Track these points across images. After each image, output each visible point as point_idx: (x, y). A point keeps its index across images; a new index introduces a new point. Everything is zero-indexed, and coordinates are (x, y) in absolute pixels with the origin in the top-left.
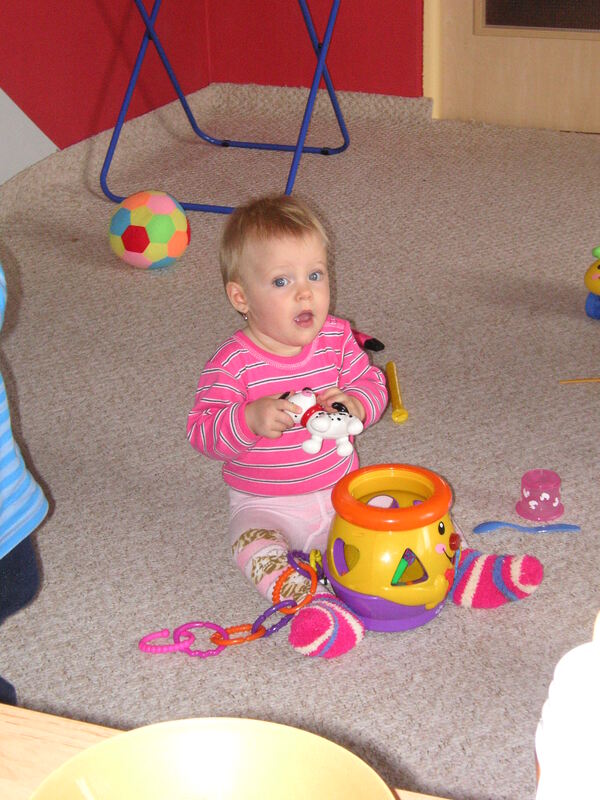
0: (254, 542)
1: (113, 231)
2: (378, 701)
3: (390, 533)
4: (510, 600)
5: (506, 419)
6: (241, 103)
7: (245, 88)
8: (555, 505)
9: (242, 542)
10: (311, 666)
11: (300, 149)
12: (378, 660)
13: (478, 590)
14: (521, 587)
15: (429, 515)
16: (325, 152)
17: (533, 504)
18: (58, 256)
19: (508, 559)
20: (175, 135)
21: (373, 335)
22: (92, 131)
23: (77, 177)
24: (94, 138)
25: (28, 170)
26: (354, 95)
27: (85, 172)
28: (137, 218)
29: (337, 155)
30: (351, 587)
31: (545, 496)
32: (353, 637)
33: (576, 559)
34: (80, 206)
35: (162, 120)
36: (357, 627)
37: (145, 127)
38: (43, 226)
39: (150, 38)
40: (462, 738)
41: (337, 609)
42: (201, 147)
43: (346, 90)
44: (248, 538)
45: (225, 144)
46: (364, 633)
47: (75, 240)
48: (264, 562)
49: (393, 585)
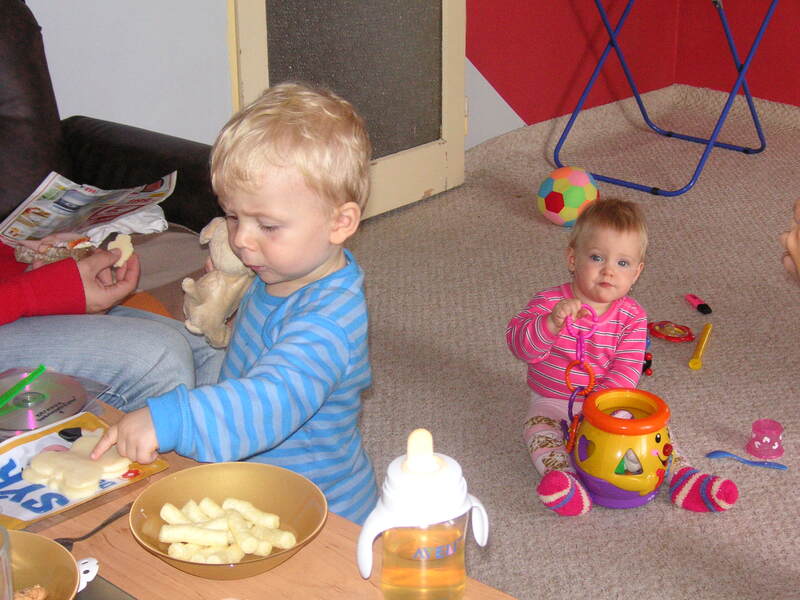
0: (540, 425)
1: (539, 194)
2: (576, 553)
3: (623, 436)
4: (710, 510)
5: (778, 380)
6: (696, 102)
7: (700, 91)
8: (775, 447)
9: (531, 423)
10: (542, 522)
11: (712, 143)
12: (590, 527)
13: (689, 496)
14: (717, 500)
15: (648, 427)
16: (747, 151)
17: (757, 444)
18: (501, 207)
19: (715, 478)
20: (632, 123)
21: (708, 302)
22: (558, 114)
23: (539, 148)
24: (559, 119)
25: (497, 138)
26: (787, 106)
27: (546, 144)
28: (558, 186)
29: (756, 155)
30: (587, 471)
31: (767, 439)
32: (580, 506)
33: (772, 489)
34: (533, 171)
35: (623, 110)
36: (586, 502)
37: (606, 114)
38: (501, 182)
39: (613, 45)
40: (621, 589)
41: (577, 482)
42: (649, 134)
43: (781, 102)
44: (536, 420)
45: (669, 135)
46: (590, 508)
47: (519, 197)
48: (541, 440)
49: (617, 473)
